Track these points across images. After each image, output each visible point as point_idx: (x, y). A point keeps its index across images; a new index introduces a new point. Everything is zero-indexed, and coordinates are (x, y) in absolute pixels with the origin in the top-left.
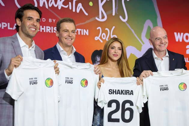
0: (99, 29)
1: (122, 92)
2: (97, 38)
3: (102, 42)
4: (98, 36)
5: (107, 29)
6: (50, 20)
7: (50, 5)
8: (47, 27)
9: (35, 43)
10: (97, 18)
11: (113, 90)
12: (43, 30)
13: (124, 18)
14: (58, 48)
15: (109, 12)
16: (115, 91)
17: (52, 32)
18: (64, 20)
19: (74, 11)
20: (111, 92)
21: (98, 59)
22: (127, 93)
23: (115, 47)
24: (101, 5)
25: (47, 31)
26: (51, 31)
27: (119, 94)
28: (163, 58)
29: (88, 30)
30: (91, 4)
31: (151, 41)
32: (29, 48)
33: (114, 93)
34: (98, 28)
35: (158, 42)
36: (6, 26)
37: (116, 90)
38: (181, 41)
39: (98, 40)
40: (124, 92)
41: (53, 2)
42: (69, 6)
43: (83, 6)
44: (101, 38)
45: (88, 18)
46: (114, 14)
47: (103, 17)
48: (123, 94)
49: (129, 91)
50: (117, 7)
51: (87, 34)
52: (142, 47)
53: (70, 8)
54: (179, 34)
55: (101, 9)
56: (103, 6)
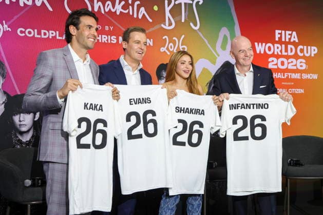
0: (166, 38)
1: (191, 110)
2: (163, 49)
3: (169, 53)
4: (164, 47)
5: (174, 38)
6: (107, 28)
7: (107, 10)
8: (103, 36)
9: (90, 57)
10: (163, 25)
11: (181, 108)
12: (98, 40)
13: (196, 25)
14: (121, 62)
15: (178, 18)
16: (182, 109)
17: (109, 42)
18: (135, 29)
19: (135, 16)
20: (179, 110)
21: (164, 74)
22: (197, 112)
23: (185, 61)
24: (167, 9)
25: (103, 41)
26: (107, 40)
27: (187, 113)
28: (246, 74)
29: (152, 40)
30: (156, 8)
31: (233, 54)
32: (83, 62)
33: (182, 111)
34: (164, 38)
35: (242, 55)
36: (54, 35)
37: (184, 108)
38: (262, 52)
39: (165, 51)
40: (194, 111)
41: (110, 6)
42: (129, 11)
43: (145, 11)
44: (168, 49)
45: (152, 25)
46: (183, 21)
47: (170, 24)
48: (193, 113)
49: (200, 110)
50: (187, 12)
51: (151, 44)
52: (217, 60)
53: (131, 13)
54: (260, 44)
55: (168, 14)
56: (170, 11)
